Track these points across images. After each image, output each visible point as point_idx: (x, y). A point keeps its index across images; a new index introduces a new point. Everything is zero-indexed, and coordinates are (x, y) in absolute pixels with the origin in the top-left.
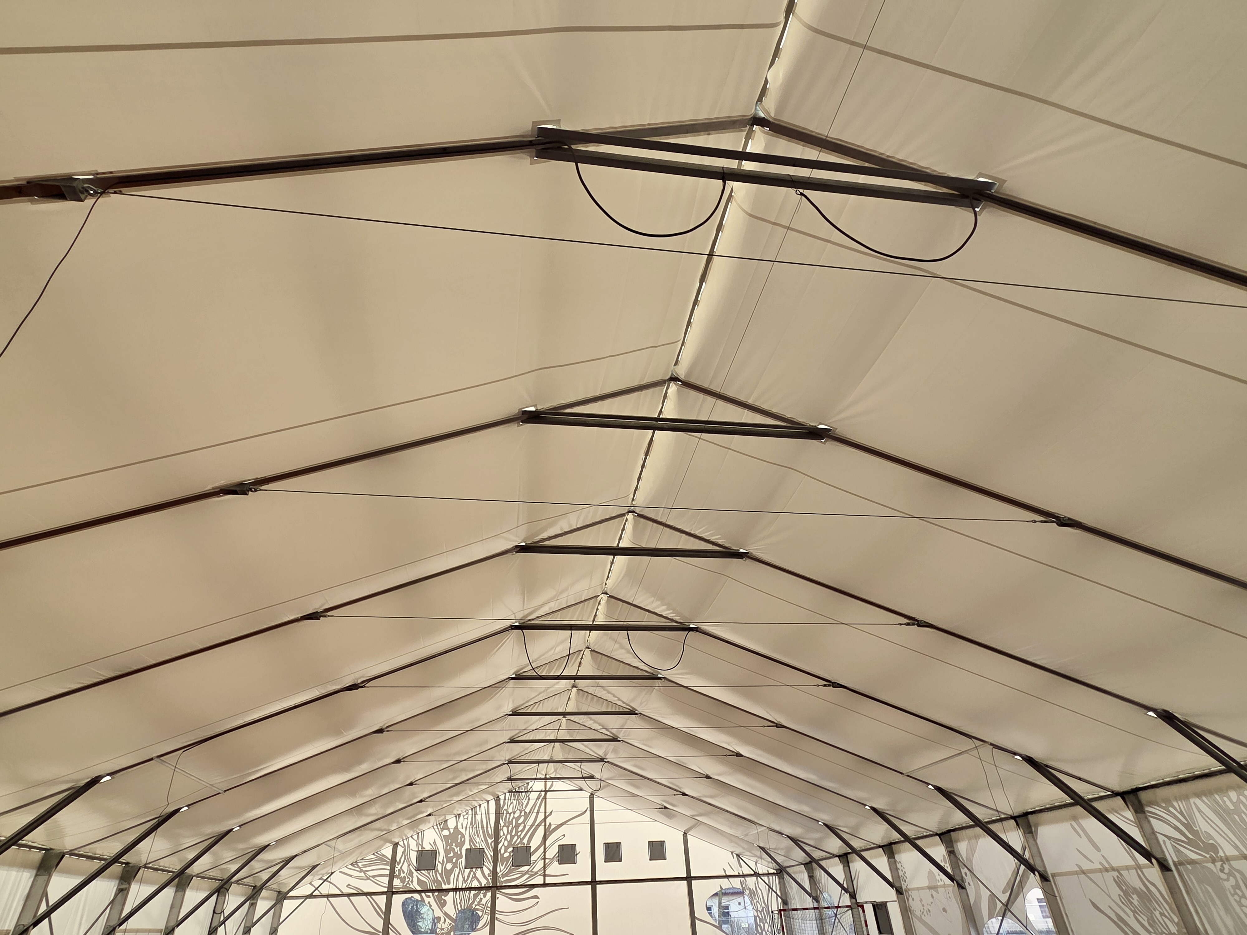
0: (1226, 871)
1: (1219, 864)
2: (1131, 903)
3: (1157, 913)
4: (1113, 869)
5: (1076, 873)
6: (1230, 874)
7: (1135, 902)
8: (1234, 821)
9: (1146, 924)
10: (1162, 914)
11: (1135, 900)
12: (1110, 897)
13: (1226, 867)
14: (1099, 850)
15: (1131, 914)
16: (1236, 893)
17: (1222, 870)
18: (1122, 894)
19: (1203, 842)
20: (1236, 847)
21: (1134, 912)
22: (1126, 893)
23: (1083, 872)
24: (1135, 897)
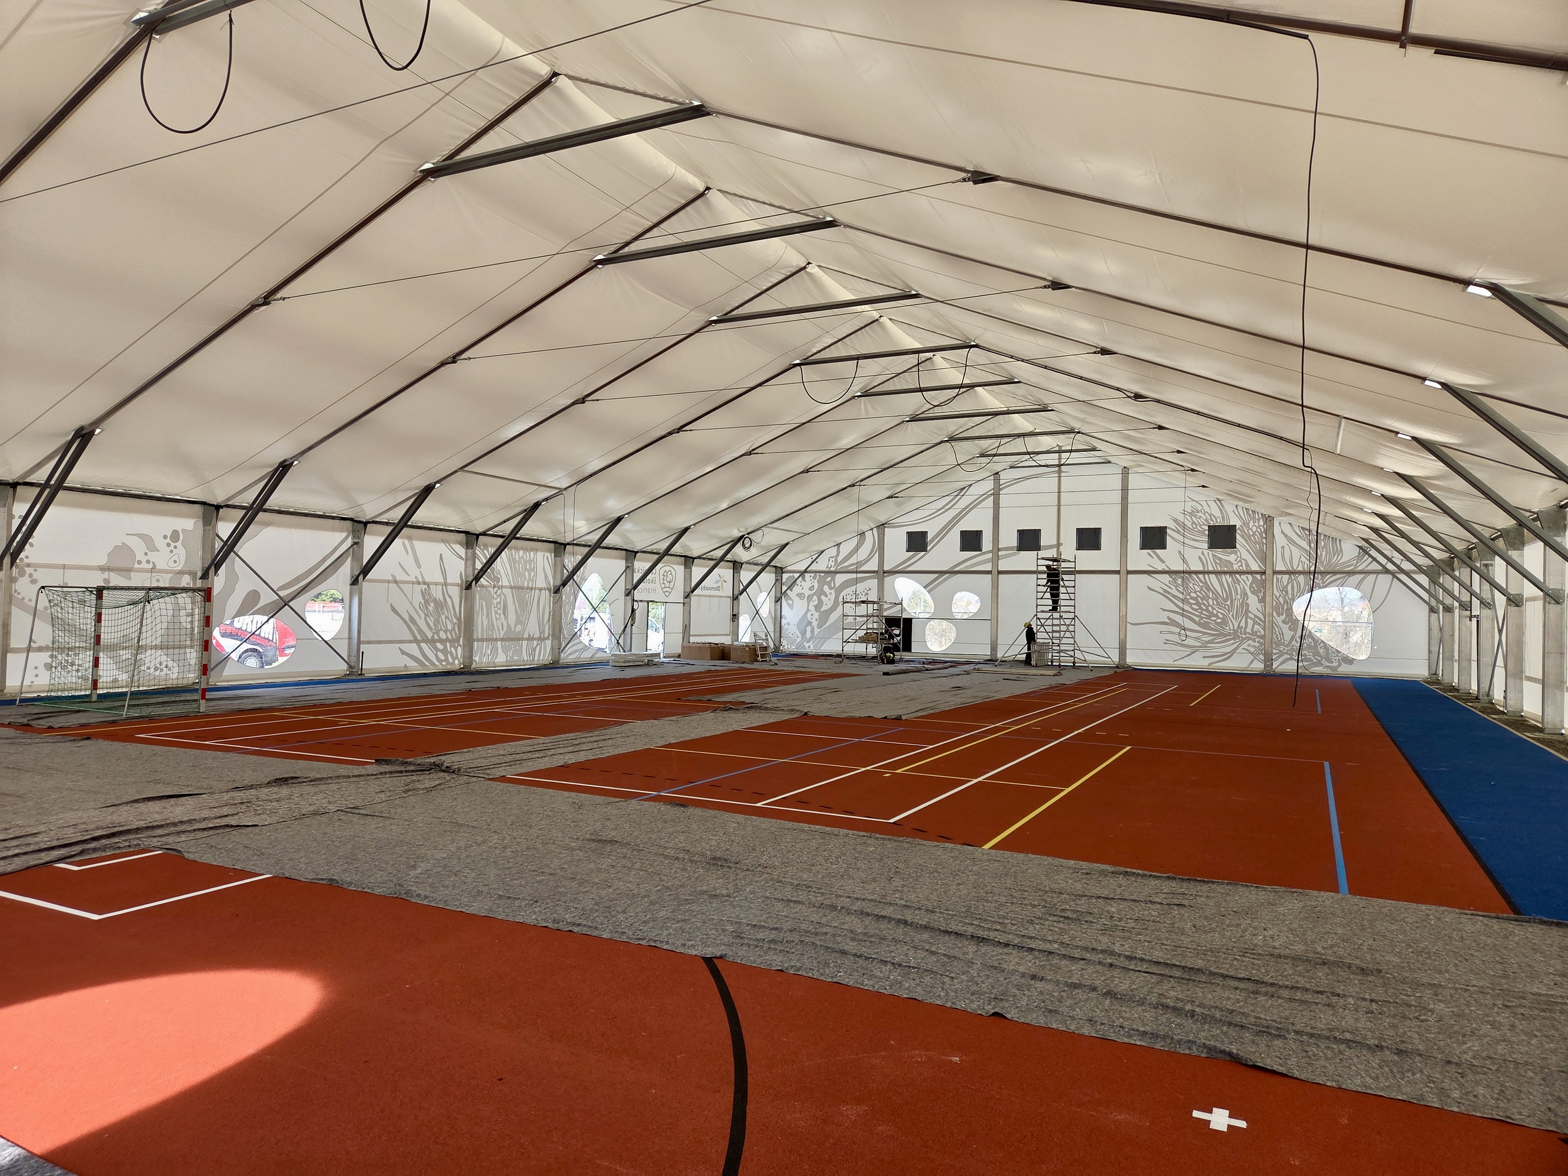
0: (498, 593)
1: (496, 589)
2: (427, 608)
3: (443, 617)
4: (425, 583)
5: (389, 582)
6: (500, 596)
7: (431, 608)
8: (515, 567)
9: (432, 624)
10: (447, 617)
11: (431, 607)
12: (411, 603)
13: (499, 591)
14: (419, 566)
15: (423, 616)
16: (497, 607)
17: (496, 593)
18: (423, 602)
19: (494, 575)
20: (509, 581)
21: (426, 615)
22: (427, 602)
23: (396, 582)
24: (432, 605)
